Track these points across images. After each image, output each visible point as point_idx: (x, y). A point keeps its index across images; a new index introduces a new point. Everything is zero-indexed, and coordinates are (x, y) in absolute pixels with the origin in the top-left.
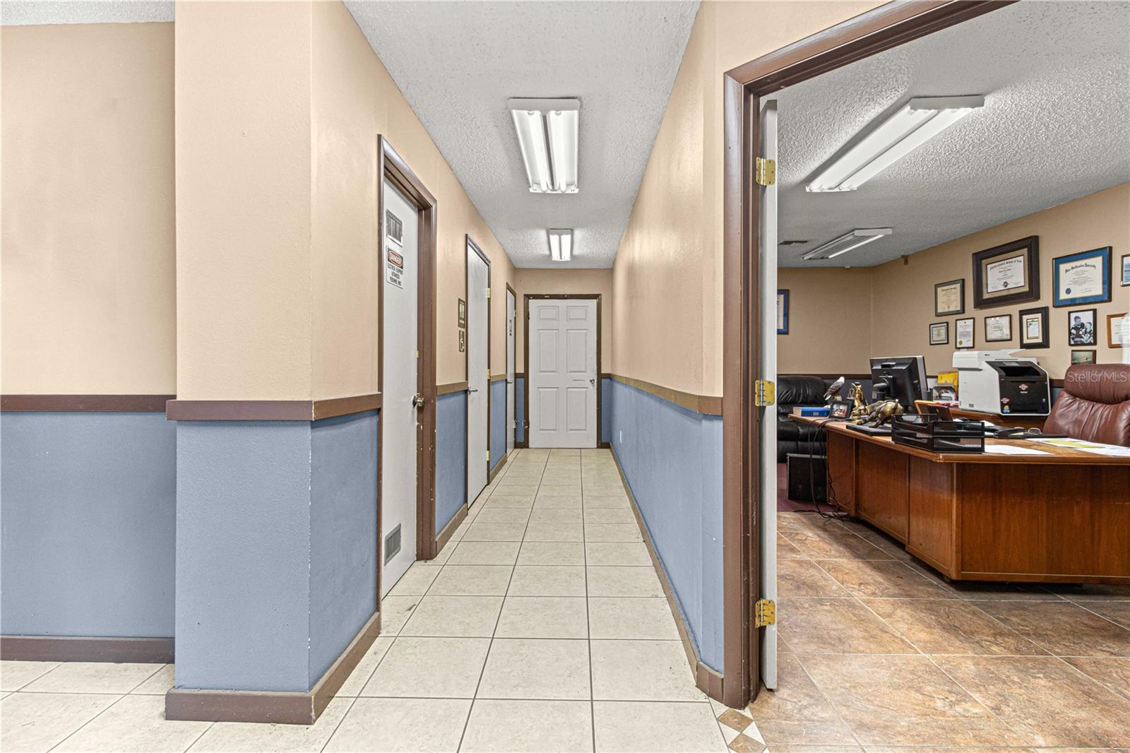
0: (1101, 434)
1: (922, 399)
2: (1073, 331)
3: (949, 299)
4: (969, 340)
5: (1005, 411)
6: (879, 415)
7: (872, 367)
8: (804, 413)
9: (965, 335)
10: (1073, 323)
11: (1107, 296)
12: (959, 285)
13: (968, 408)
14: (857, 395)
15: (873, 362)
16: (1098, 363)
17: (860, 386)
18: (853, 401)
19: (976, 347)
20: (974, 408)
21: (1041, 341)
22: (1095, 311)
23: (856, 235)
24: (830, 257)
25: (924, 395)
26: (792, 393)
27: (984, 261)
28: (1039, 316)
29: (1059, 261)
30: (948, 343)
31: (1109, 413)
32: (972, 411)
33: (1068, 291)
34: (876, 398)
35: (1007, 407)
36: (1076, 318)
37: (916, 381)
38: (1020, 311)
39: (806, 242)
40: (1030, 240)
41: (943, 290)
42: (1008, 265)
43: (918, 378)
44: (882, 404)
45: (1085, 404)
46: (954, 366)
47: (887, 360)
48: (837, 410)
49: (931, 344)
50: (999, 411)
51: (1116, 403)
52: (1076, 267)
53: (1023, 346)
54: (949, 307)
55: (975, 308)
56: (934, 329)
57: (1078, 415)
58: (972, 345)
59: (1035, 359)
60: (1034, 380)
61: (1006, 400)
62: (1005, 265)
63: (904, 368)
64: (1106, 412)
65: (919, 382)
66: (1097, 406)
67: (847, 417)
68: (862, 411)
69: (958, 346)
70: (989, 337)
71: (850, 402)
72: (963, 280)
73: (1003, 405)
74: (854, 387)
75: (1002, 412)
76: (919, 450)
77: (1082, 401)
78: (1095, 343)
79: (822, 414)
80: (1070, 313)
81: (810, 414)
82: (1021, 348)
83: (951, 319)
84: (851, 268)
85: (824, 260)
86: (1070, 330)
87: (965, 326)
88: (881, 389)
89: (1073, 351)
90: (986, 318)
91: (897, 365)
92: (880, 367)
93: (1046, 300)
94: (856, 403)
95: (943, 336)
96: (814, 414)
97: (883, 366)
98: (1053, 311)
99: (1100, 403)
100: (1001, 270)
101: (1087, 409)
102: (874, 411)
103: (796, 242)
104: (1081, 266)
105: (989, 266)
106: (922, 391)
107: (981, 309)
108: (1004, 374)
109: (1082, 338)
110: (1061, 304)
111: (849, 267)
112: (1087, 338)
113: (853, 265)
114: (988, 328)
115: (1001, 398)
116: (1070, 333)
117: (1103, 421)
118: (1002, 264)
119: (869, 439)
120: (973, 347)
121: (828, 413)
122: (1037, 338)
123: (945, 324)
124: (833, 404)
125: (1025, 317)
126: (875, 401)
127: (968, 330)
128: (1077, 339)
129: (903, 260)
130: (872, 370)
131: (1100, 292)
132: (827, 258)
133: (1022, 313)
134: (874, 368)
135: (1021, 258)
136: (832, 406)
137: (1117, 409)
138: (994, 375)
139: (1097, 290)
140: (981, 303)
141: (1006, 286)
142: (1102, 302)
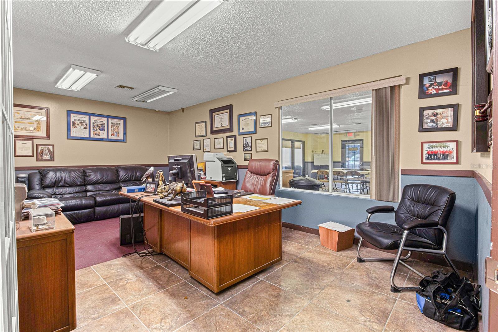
0: (261, 190)
1: (195, 180)
2: (245, 145)
3: (201, 130)
4: (208, 148)
5: (223, 180)
6: (173, 192)
7: (169, 160)
8: (129, 191)
9: (207, 146)
10: (244, 142)
11: (255, 132)
12: (204, 123)
13: (209, 179)
14: (161, 178)
15: (169, 158)
16: (252, 158)
17: (162, 173)
18: (159, 181)
19: (211, 151)
20: (212, 179)
21: (234, 149)
22: (251, 137)
23: (160, 89)
24: (148, 101)
25: (197, 177)
26: (128, 175)
27: (213, 114)
28: (233, 138)
29: (240, 116)
30: (200, 150)
31: (263, 180)
32: (212, 180)
33: (243, 129)
34: (171, 180)
35: (224, 178)
36: (246, 140)
37: (193, 169)
38: (227, 136)
39: (133, 88)
40: (230, 106)
41: (198, 125)
42: (222, 116)
43: (193, 167)
44: (174, 184)
45: (255, 176)
46: (204, 160)
47: (177, 157)
48: (149, 187)
49: (194, 150)
50: (221, 180)
51: (265, 176)
52: (245, 119)
53: (228, 151)
54: (201, 133)
55: (211, 134)
56: (195, 143)
57: (253, 181)
58: (209, 151)
59: (232, 157)
60: (232, 166)
61: (224, 175)
62: (221, 116)
63: (186, 161)
64: (262, 179)
65: (194, 170)
66: (259, 177)
67: (154, 193)
68: (163, 190)
69: (204, 151)
70: (216, 147)
71: (157, 183)
72: (206, 121)
73: (223, 177)
74: (159, 173)
75: (223, 181)
76: (198, 218)
77: (254, 175)
78: (251, 151)
79: (140, 190)
80: (243, 138)
81: (133, 191)
82: (227, 152)
83: (201, 139)
84: (159, 111)
85: (144, 103)
86: (243, 145)
87: (207, 142)
88: (174, 174)
89: (244, 153)
90: (214, 139)
91: (183, 159)
92: (173, 161)
93: (235, 132)
94: (160, 183)
95: (199, 146)
96: (136, 191)
97: (175, 160)
98: (237, 136)
99: (260, 175)
100: (220, 118)
101: (256, 178)
102: (170, 189)
103: (127, 87)
104: (247, 119)
105: (216, 116)
106: (196, 174)
107: (213, 134)
108: (223, 163)
109: (247, 148)
110: (240, 134)
111: (158, 110)
112: (249, 149)
113: (160, 110)
114: (215, 143)
115: (222, 174)
116: (244, 146)
117: (261, 184)
118: (220, 116)
119: (166, 209)
120: (210, 152)
121: (144, 190)
122: (233, 148)
123: (199, 141)
124: (147, 184)
125: (228, 139)
126: (171, 182)
127: (208, 144)
128: (246, 149)
129: (182, 110)
130: (169, 162)
131: (253, 130)
132: (146, 102)
133: (228, 137)
134: (170, 161)
135: (227, 114)
136: (146, 185)
137: (266, 178)
138: (219, 164)
139: (252, 129)
140: (213, 132)
141: (222, 125)
142: (254, 134)
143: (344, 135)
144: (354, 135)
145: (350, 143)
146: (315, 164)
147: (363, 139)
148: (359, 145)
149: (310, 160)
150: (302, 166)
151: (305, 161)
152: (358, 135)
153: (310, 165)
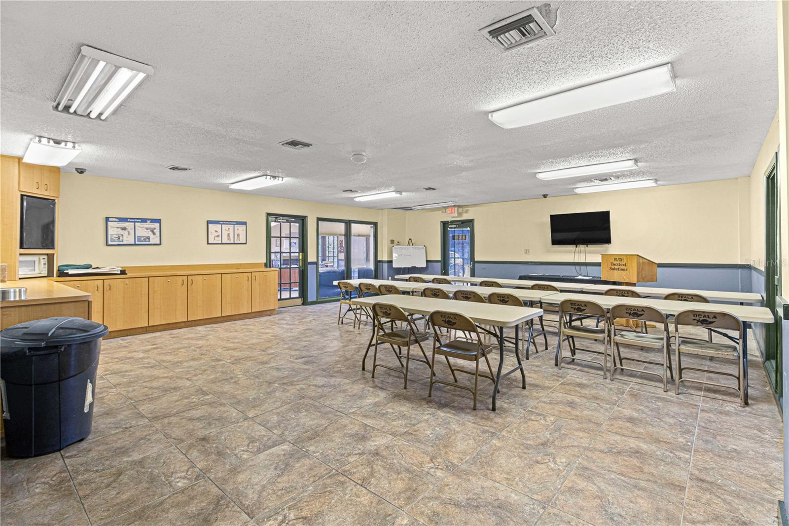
143: (442, 212)
144: (458, 211)
145: (455, 226)
146: (395, 265)
147: (473, 220)
148: (468, 230)
149: (385, 258)
150: (373, 268)
151: (378, 259)
152: (467, 212)
153: (386, 266)
